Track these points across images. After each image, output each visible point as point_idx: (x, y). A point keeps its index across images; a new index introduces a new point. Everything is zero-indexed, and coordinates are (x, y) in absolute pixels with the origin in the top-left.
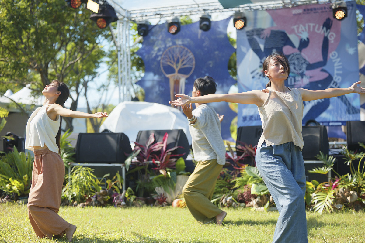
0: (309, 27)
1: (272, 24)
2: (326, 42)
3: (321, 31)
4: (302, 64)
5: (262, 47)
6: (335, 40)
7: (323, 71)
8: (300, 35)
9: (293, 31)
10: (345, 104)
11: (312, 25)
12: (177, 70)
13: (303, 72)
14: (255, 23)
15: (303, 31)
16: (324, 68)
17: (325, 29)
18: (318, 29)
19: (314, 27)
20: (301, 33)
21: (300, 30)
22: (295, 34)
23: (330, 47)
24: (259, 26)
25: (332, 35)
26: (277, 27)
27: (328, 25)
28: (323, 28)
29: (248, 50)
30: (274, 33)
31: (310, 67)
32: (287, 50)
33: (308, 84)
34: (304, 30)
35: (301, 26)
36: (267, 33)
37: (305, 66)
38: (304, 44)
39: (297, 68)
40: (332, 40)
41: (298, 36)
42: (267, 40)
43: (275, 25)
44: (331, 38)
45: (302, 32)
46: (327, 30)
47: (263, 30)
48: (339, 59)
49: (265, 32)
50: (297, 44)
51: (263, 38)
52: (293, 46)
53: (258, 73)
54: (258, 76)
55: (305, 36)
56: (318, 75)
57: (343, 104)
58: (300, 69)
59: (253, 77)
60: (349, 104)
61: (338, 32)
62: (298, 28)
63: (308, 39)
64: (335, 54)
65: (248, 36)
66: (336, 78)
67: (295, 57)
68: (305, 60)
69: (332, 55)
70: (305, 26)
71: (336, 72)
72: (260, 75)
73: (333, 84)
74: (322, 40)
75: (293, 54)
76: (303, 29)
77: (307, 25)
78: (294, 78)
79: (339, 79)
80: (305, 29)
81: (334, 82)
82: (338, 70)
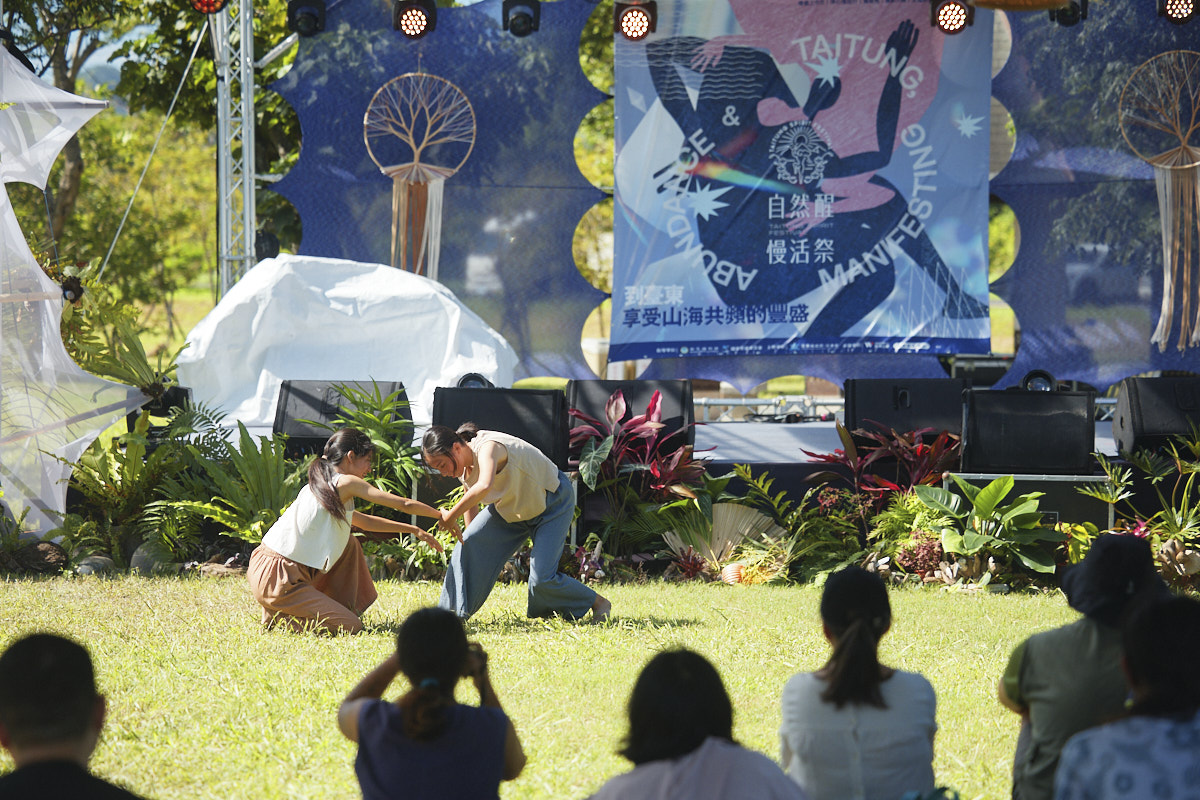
0: (846, 44)
1: (730, 26)
2: (892, 93)
3: (881, 60)
4: (814, 156)
5: (693, 95)
6: (921, 87)
7: (878, 181)
8: (813, 66)
9: (793, 55)
10: (943, 285)
11: (854, 38)
12: (417, 153)
13: (815, 182)
14: (677, 19)
15: (825, 56)
16: (881, 172)
17: (893, 52)
18: (872, 54)
19: (861, 45)
20: (819, 63)
21: (816, 51)
22: (800, 62)
23: (904, 109)
24: (690, 28)
25: (914, 73)
26: (744, 37)
27: (903, 42)
28: (887, 51)
29: (649, 104)
30: (734, 57)
31: (838, 167)
32: (770, 111)
33: (828, 220)
34: (830, 54)
35: (821, 38)
36: (711, 54)
37: (821, 163)
38: (824, 96)
39: (796, 169)
40: (910, 88)
41: (808, 70)
42: (711, 76)
43: (739, 31)
44: (909, 83)
45: (822, 59)
46: (898, 60)
47: (701, 42)
48: (928, 149)
49: (706, 49)
50: (802, 96)
51: (697, 70)
52: (792, 102)
53: (675, 177)
54: (674, 187)
55: (828, 71)
56: (861, 194)
57: (935, 286)
58: (807, 173)
59: (661, 189)
60: (955, 287)
61: (930, 66)
62: (810, 46)
63: (837, 81)
64: (917, 132)
65: (650, 57)
66: (915, 206)
67: (795, 134)
68: (823, 144)
69: (909, 134)
70: (832, 41)
71: (917, 187)
72: (683, 184)
73: (906, 224)
74: (880, 86)
75: (787, 124)
76: (827, 48)
77: (839, 37)
78: (788, 197)
79: (925, 210)
80: (834, 51)
81: (911, 218)
82: (925, 181)
